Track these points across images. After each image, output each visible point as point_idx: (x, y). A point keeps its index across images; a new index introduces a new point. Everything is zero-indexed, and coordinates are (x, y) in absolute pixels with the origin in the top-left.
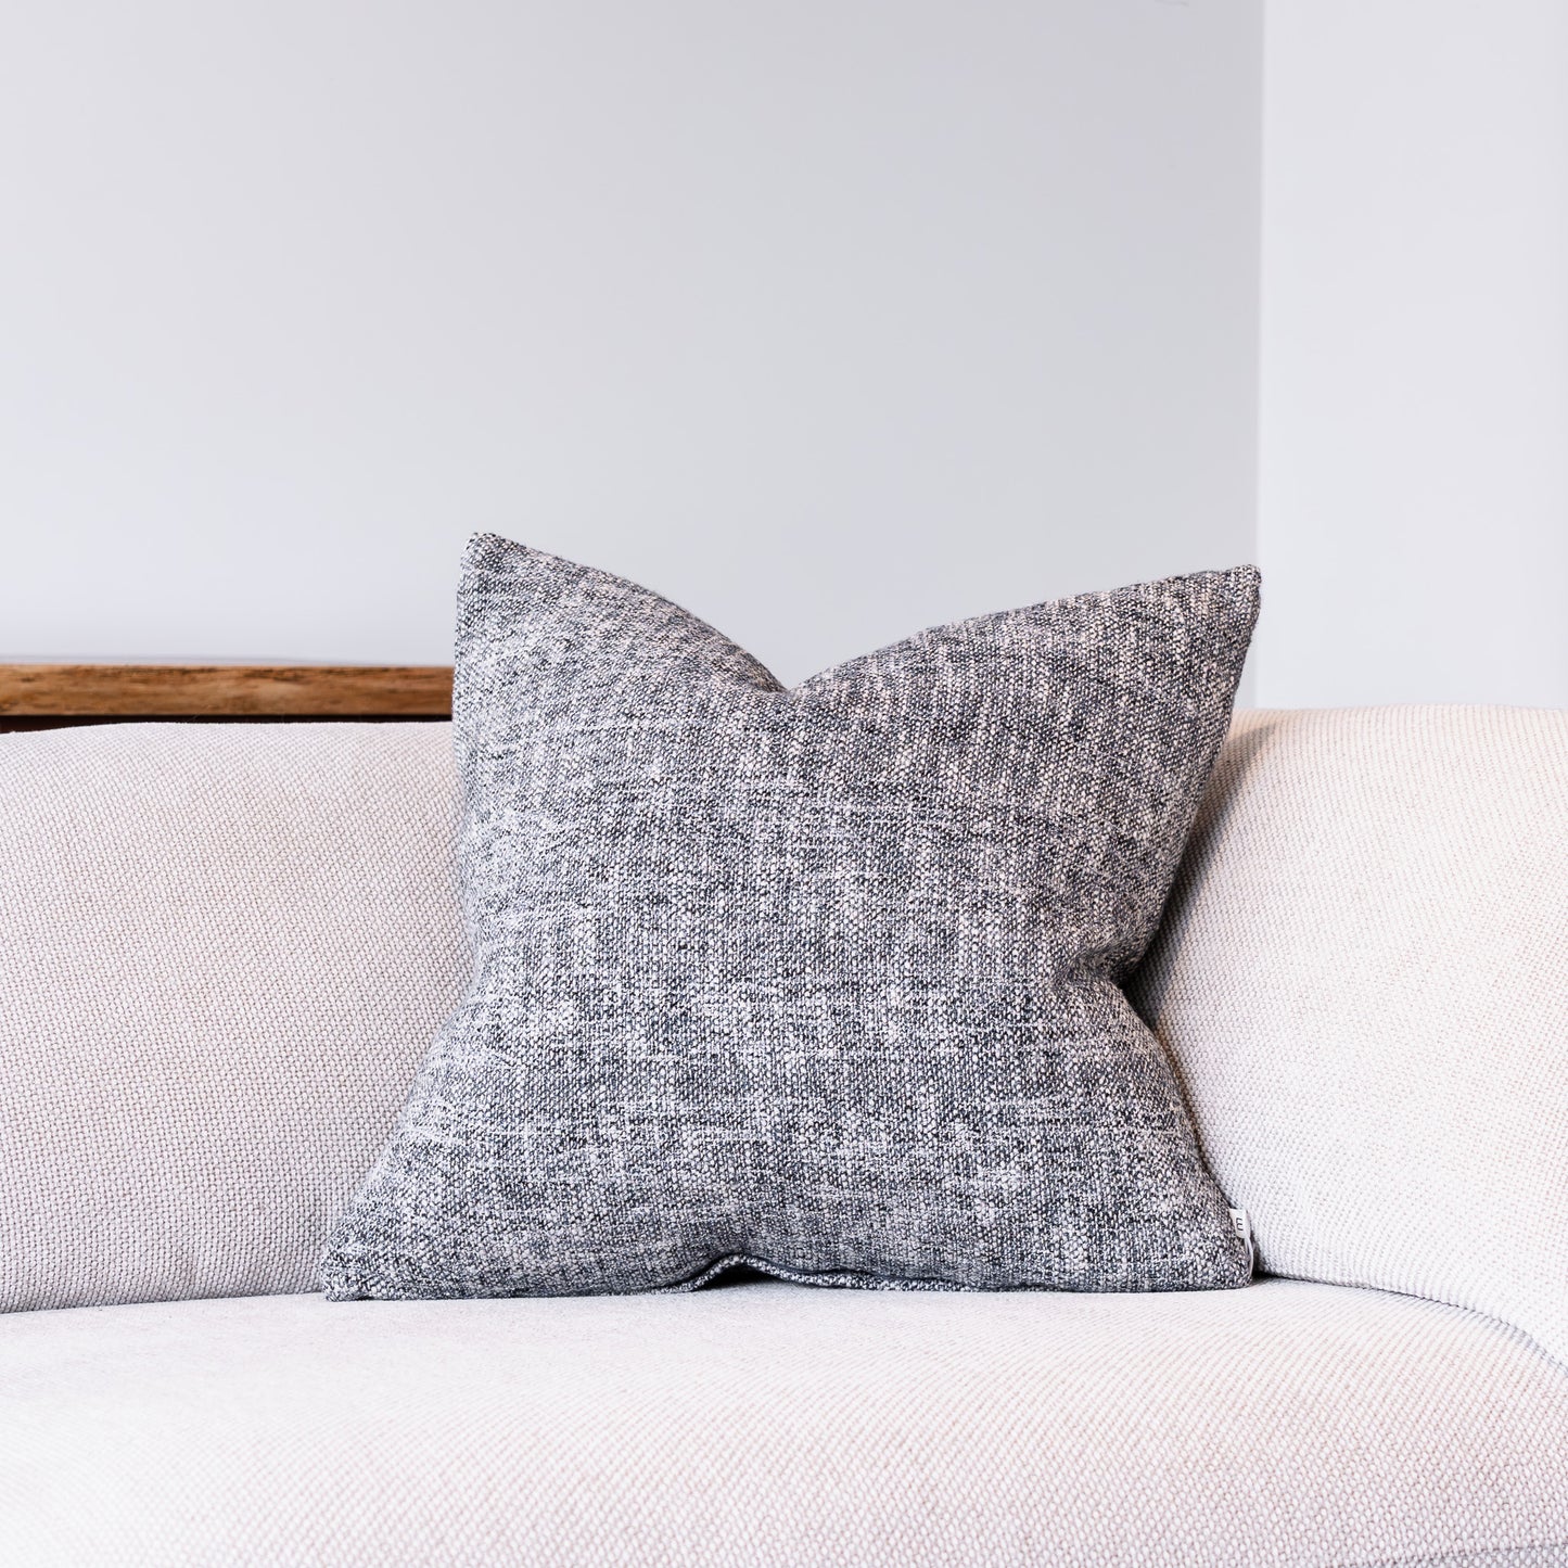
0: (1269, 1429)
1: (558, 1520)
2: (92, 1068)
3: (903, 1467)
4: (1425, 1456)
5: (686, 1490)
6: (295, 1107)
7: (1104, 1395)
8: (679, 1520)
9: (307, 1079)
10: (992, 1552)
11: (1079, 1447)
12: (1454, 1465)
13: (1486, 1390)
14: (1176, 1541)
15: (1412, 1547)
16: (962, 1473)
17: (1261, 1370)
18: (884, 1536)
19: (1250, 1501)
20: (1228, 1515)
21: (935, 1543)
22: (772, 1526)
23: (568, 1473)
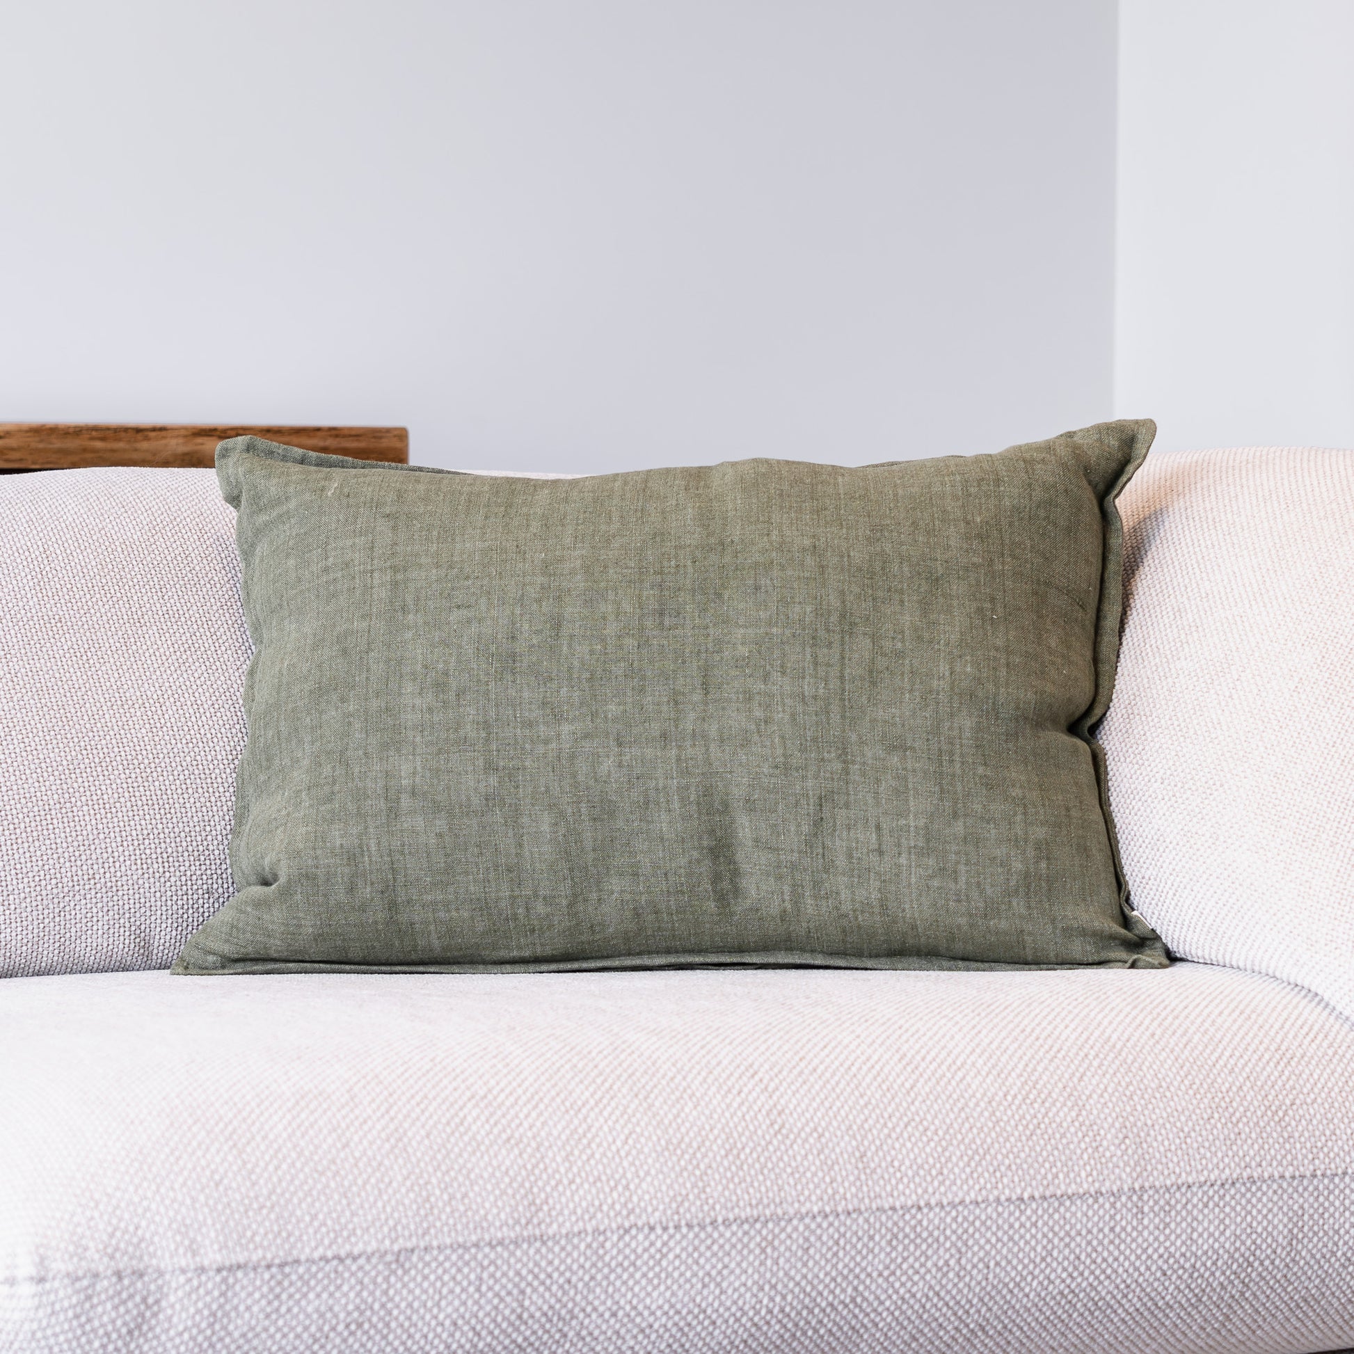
0: (1081, 1070)
1: (448, 1130)
3: (754, 1094)
4: (1220, 1095)
5: (563, 1109)
7: (936, 1039)
8: (555, 1133)
10: (831, 1168)
11: (911, 1081)
12: (1245, 1104)
13: (1278, 1040)
14: (995, 1163)
15: (1205, 1173)
16: (806, 1101)
17: (1077, 1021)
18: (735, 1152)
19: (1062, 1131)
20: (1042, 1142)
21: (781, 1159)
22: (637, 1141)
23: (459, 1091)
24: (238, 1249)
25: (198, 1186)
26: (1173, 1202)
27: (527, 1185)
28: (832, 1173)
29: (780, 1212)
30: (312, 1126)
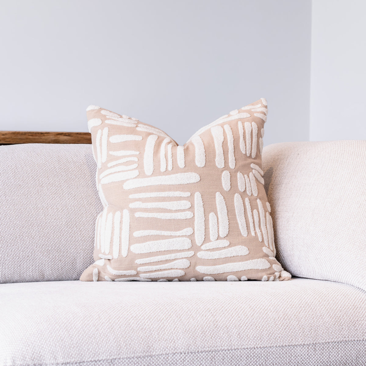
0: (299, 311)
1: (126, 326)
2: (20, 226)
4: (337, 318)
5: (157, 320)
6: (69, 236)
7: (260, 302)
8: (155, 327)
9: (72, 229)
10: (230, 337)
11: (252, 313)
12: (344, 320)
13: (354, 303)
14: (276, 336)
15: (333, 339)
16: (224, 318)
17: (298, 297)
18: (204, 332)
19: (294, 327)
20: (289, 330)
21: (217, 334)
22: (177, 329)
23: (129, 315)
24: (68, 358)
25: (57, 341)
26: (324, 347)
27: (147, 341)
29: (216, 349)
30: (88, 325)
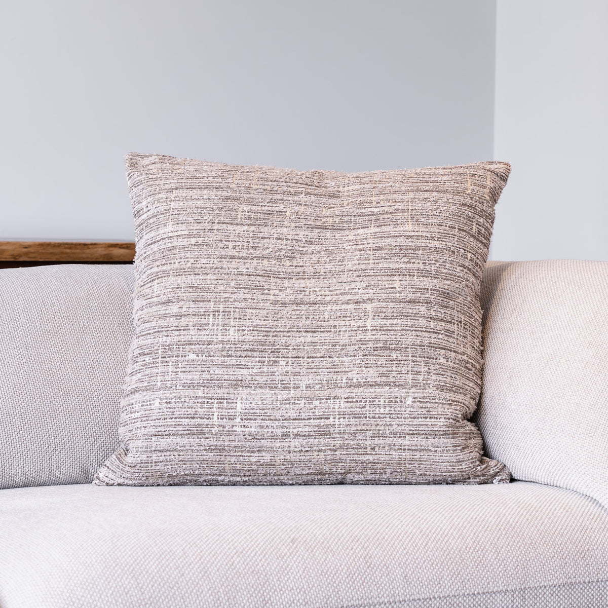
0: (498, 536)
1: (227, 568)
2: (50, 396)
4: (557, 546)
5: (276, 557)
7: (435, 522)
8: (273, 568)
10: (392, 582)
11: (425, 542)
12: (568, 550)
13: (581, 521)
14: (463, 578)
15: (552, 581)
16: (381, 552)
17: (494, 513)
18: (351, 576)
20: (482, 569)
21: (371, 578)
22: (309, 571)
23: (231, 550)
25: (118, 595)
26: (538, 594)
27: (262, 592)
28: (393, 584)
29: (371, 602)
30: (167, 566)
